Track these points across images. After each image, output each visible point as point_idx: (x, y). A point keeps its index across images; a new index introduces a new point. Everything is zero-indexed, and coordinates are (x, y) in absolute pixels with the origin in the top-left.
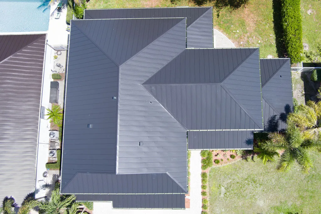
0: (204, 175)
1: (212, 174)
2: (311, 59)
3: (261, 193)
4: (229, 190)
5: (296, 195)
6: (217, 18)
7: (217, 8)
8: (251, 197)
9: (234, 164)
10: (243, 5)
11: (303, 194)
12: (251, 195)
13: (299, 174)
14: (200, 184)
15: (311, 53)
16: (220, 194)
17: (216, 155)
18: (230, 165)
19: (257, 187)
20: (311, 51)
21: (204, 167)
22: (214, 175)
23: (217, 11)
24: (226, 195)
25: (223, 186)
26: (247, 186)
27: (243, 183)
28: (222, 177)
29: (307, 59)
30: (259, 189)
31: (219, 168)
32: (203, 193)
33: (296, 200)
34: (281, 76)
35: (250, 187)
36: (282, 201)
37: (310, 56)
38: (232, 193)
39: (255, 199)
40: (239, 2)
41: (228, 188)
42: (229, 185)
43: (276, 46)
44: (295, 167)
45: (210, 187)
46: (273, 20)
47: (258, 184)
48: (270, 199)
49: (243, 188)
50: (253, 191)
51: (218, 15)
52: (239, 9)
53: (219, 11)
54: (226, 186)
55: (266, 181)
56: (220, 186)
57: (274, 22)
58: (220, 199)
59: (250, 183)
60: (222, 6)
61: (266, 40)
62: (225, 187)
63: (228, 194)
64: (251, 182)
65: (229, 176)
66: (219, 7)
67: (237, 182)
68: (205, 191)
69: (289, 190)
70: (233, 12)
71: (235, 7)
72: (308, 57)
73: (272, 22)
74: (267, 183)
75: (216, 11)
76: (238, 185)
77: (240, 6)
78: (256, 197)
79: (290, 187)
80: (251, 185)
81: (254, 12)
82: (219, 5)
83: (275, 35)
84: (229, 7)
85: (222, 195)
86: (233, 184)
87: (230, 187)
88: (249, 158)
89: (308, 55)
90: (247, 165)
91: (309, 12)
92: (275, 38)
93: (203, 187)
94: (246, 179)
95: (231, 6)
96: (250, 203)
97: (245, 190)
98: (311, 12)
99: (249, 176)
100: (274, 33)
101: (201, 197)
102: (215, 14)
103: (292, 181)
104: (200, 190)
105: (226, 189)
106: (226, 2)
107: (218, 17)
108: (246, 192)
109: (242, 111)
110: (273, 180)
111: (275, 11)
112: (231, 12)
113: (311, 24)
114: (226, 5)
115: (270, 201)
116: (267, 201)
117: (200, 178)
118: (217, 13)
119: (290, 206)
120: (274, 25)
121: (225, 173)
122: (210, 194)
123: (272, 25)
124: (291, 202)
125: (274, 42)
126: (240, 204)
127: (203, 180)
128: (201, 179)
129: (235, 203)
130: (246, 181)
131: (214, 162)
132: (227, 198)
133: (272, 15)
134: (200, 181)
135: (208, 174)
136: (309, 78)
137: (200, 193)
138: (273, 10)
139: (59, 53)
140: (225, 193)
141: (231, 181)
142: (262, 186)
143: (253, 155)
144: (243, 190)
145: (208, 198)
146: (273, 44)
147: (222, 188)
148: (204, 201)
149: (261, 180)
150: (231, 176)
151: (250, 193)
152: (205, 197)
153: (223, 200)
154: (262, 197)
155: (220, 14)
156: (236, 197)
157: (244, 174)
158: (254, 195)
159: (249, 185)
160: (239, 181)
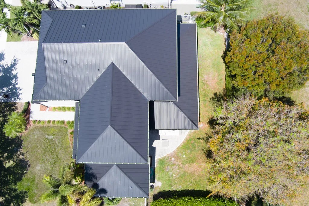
0: (63, 122)
3: (46, 168)
4: (50, 142)
6: (196, 138)
7: (206, 138)
8: (43, 159)
9: (70, 147)
12: (45, 159)
14: (57, 120)
16: (48, 135)
18: (69, 144)
19: (50, 165)
22: (62, 130)
23: (203, 138)
24: (47, 139)
26: (52, 156)
27: (54, 154)
28: (60, 137)
30: (49, 167)
31: (68, 135)
32: (49, 122)
35: (51, 159)
36: (39, 185)
38: (48, 144)
43: (169, 190)
45: (54, 127)
46: (196, 189)
47: (52, 166)
48: (41, 175)
49: (51, 153)
50: (48, 161)
51: (199, 139)
52: (206, 158)
53: (204, 140)
54: (53, 140)
55: (55, 173)
56: (54, 135)
57: (194, 190)
58: (44, 135)
59: (54, 159)
61: (176, 182)
63: (48, 141)
64: (54, 161)
65: (61, 143)
66: (208, 140)
68: (51, 123)
70: (203, 153)
71: (207, 154)
73: (193, 189)
75: (203, 137)
76: (53, 150)
78: (43, 164)
80: (52, 160)
83: (180, 190)
84: (208, 149)
85: (47, 136)
86: (55, 146)
87: (53, 143)
90: (68, 157)
92: (178, 190)
93: (54, 122)
94: (57, 156)
96: (39, 158)
97: (49, 155)
99: (59, 159)
101: (47, 120)
104: (52, 120)
105: (51, 140)
107: (197, 138)
111: (204, 191)
112: (203, 150)
115: (39, 175)
116: (40, 173)
117: (61, 120)
118: (201, 137)
119: (34, 191)
120: (190, 191)
121: (63, 139)
122: (48, 127)
123: (190, 189)
124: (37, 193)
125: (174, 189)
126: (39, 151)
127: (59, 122)
129: (40, 146)
130: (55, 156)
131: (72, 131)
132: (45, 140)
133: (201, 189)
135: (63, 126)
137: (49, 120)
138: (204, 190)
140: (48, 139)
141: (57, 144)
142: (51, 169)
144: (49, 154)
145: (46, 124)
146: (172, 187)
147: (53, 137)
148: (44, 122)
149: (56, 169)
150: (61, 144)
151: (47, 159)
152: (47, 123)
153: (43, 137)
154: (43, 169)
155: (200, 140)
156: (45, 147)
157: (62, 155)
158: (45, 162)
159: (53, 158)
160: (56, 150)
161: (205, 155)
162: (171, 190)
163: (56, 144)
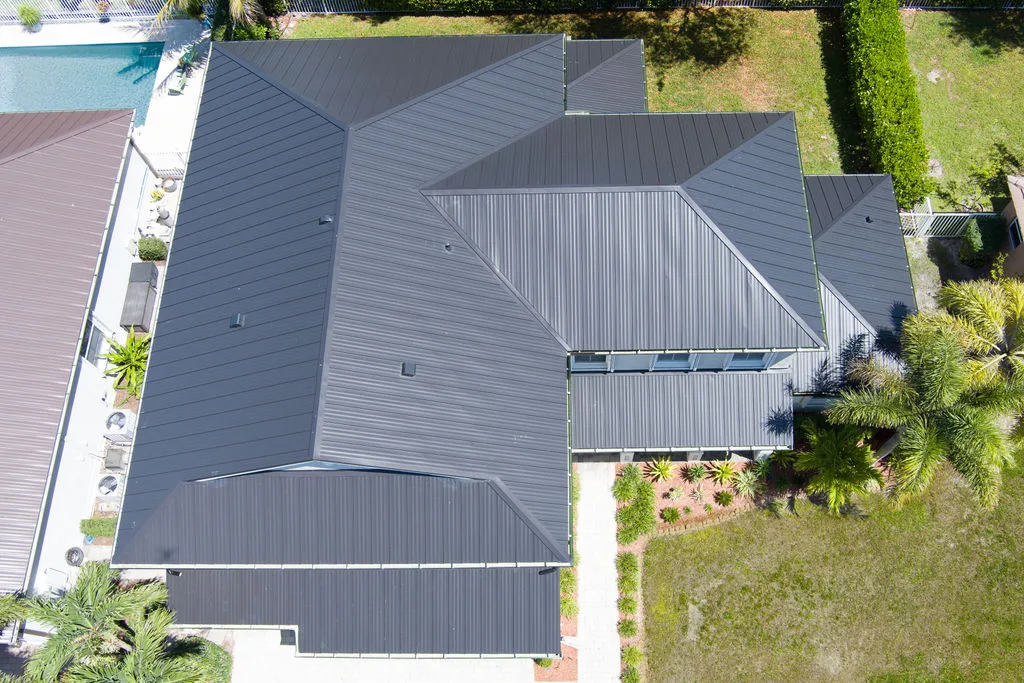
0: (625, 563)
1: (654, 559)
2: (953, 203)
3: (829, 626)
4: (714, 616)
5: (951, 632)
6: (658, 93)
7: (655, 66)
8: (795, 642)
9: (730, 524)
10: (733, 57)
11: (978, 631)
12: (793, 632)
13: (956, 560)
14: (614, 594)
15: (952, 185)
16: (685, 629)
17: (666, 496)
18: (715, 528)
19: (813, 606)
20: (952, 178)
21: (625, 535)
22: (660, 564)
23: (658, 74)
24: (704, 633)
25: (695, 603)
26: (776, 600)
27: (764, 590)
28: (690, 569)
29: (942, 203)
30: (823, 613)
31: (677, 537)
32: (625, 628)
33: (957, 653)
34: (868, 220)
35: (791, 606)
36: (907, 653)
37: (951, 193)
38: (726, 628)
39: (811, 648)
40: (722, 51)
41: (711, 610)
42: (717, 597)
44: (938, 537)
45: (647, 605)
46: (826, 96)
47: (816, 596)
48: (862, 648)
49: (764, 609)
50: (799, 619)
51: (660, 85)
52: (722, 68)
53: (662, 73)
54: (704, 601)
55: (845, 581)
56: (683, 601)
57: (829, 101)
58: (684, 649)
59: (788, 590)
60: (671, 61)
61: (811, 149)
62: (701, 605)
63: (712, 628)
64: (793, 588)
65: (715, 566)
66: (663, 62)
67: (744, 588)
68: (629, 617)
69: (928, 615)
70: (705, 76)
71: (710, 63)
72: (943, 196)
73: (824, 103)
74: (849, 589)
75: (653, 74)
76: (746, 597)
77: (725, 61)
78: (814, 641)
79: (930, 606)
80: (792, 599)
81: (768, 76)
82: (662, 58)
83: (836, 136)
84: (691, 61)
85: (692, 635)
86: (730, 593)
87: (719, 604)
88: (782, 501)
89: (943, 191)
90: (774, 530)
91: (933, 76)
92: (837, 143)
93: (625, 604)
94: (774, 577)
95: (697, 60)
96: (792, 662)
97: (772, 617)
98: (938, 76)
99: (784, 566)
100: (832, 131)
101: (615, 642)
102: (651, 80)
103: (934, 584)
104: (615, 616)
105: (705, 614)
106: (683, 52)
107: (660, 90)
108: (776, 621)
109: (753, 285)
110: (869, 581)
111: (828, 73)
112: (698, 76)
113: (942, 106)
114: (683, 58)
115: (862, 654)
116: (854, 653)
117: (613, 574)
118: (656, 80)
119: (936, 673)
120: (831, 110)
121: (699, 555)
122: (648, 631)
123: (826, 110)
124: (938, 659)
125: (836, 154)
126: (759, 664)
127: (623, 580)
128: (617, 575)
129: (739, 662)
130: (775, 585)
131: (662, 516)
132: (711, 644)
133: (823, 83)
134: (614, 585)
135: (639, 561)
136: (954, 254)
137: (615, 628)
138: (823, 72)
139: (169, 184)
140: (703, 628)
141: (720, 582)
142: (830, 602)
143: (793, 493)
144: (766, 617)
145: (638, 642)
146: (830, 159)
147: (691, 607)
148: (627, 653)
149: (827, 580)
150: (720, 564)
151: (791, 627)
152: (631, 640)
153: (696, 651)
154: (834, 642)
155: (665, 82)
156: (741, 639)
157: (764, 559)
158: (805, 635)
159: (785, 596)
160: (748, 583)
161: (712, 69)
162: (839, 164)
163: (720, 587)
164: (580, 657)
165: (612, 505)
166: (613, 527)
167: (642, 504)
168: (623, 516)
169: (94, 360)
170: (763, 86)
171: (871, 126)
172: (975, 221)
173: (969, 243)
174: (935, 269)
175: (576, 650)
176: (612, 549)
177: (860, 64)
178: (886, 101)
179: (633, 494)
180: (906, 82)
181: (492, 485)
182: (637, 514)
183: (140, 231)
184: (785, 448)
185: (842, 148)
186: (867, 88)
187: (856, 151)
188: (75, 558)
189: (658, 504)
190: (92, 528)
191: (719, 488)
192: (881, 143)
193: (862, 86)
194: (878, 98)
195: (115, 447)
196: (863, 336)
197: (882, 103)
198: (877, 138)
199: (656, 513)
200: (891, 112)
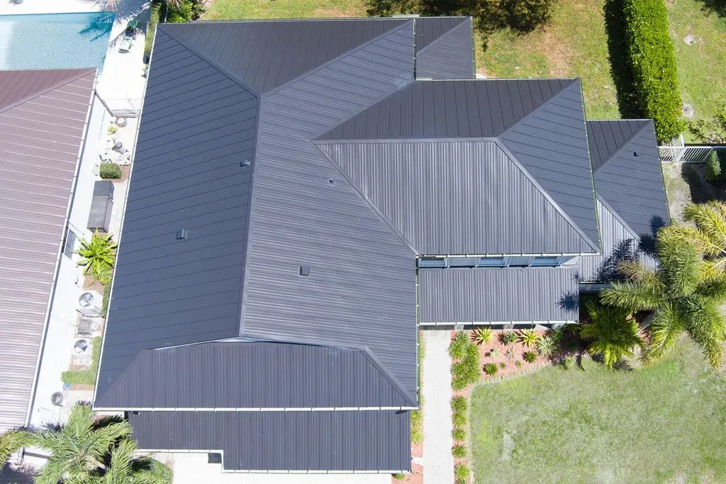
0: (458, 404)
1: (479, 401)
2: (702, 137)
3: (605, 450)
4: (522, 443)
5: (695, 454)
6: (483, 53)
7: (481, 32)
8: (580, 462)
9: (534, 375)
10: (540, 26)
11: (714, 454)
12: (579, 454)
13: (698, 402)
14: (450, 426)
15: (701, 123)
16: (501, 452)
17: (488, 355)
18: (523, 378)
19: (594, 435)
20: (701, 118)
21: (458, 383)
22: (484, 405)
23: (483, 39)
24: (515, 455)
25: (508, 433)
26: (567, 431)
27: (558, 424)
28: (505, 410)
29: (693, 136)
30: (601, 440)
31: (496, 385)
32: (458, 451)
33: (698, 470)
34: (635, 154)
35: (578, 436)
36: (662, 470)
37: (700, 129)
38: (531, 451)
39: (592, 466)
40: (531, 20)
41: (520, 438)
42: (524, 429)
43: (619, 110)
44: (685, 385)
45: (474, 435)
46: (608, 55)
47: (596, 428)
48: (629, 466)
49: (558, 437)
50: (584, 445)
51: (485, 46)
52: (531, 34)
53: (486, 38)
54: (515, 432)
55: (617, 417)
56: (499, 432)
57: (610, 59)
58: (500, 466)
59: (577, 424)
60: (493, 29)
61: (596, 96)
62: (512, 435)
63: (521, 452)
64: (580, 422)
65: (523, 406)
66: (488, 29)
67: (544, 423)
68: (461, 443)
69: (677, 442)
70: (518, 40)
71: (522, 30)
72: (695, 131)
73: (607, 60)
74: (620, 423)
75: (480, 38)
76: (545, 429)
77: (533, 29)
78: (594, 461)
79: (679, 436)
80: (579, 431)
81: (566, 40)
82: (487, 26)
83: (615, 86)
84: (508, 29)
85: (506, 456)
86: (533, 426)
87: (526, 433)
88: (571, 360)
89: (694, 128)
90: (566, 380)
91: (688, 40)
92: (616, 91)
93: (457, 434)
94: (566, 414)
95: (512, 28)
96: (578, 476)
97: (563, 443)
98: (692, 40)
99: (572, 407)
100: (612, 82)
101: (450, 461)
102: (478, 43)
103: (682, 420)
104: (451, 442)
105: (515, 441)
106: (502, 22)
107: (484, 51)
108: (567, 446)
109: (549, 208)
110: (634, 417)
111: (610, 38)
112: (512, 40)
113: (694, 63)
114: (502, 26)
115: (629, 471)
116: (623, 470)
117: (449, 412)
118: (482, 43)
120: (612, 66)
121: (512, 399)
122: (474, 453)
123: (608, 66)
125: (615, 100)
126: (554, 478)
127: (457, 417)
128: (451, 413)
129: (540, 476)
130: (566, 420)
131: (485, 370)
132: (519, 463)
133: (606, 45)
134: (450, 421)
135: (468, 402)
136: (701, 175)
137: (450, 451)
138: (607, 37)
139: (121, 121)
140: (514, 451)
141: (527, 418)
142: (606, 433)
143: (581, 353)
144: (560, 443)
145: (469, 465)
146: (611, 104)
147: (505, 436)
148: (459, 470)
149: (604, 416)
150: (527, 405)
151: (578, 451)
152: (462, 460)
153: (509, 468)
154: (609, 461)
155: (488, 44)
156: (541, 459)
157: (560, 401)
158: (587, 456)
159: (573, 428)
160: (547, 419)
161: (524, 35)
162: (618, 108)
163: (526, 421)
164: (425, 473)
165: (448, 362)
166: (449, 377)
167: (470, 361)
168: (456, 369)
169: (69, 255)
170: (562, 47)
171: (640, 80)
172: (715, 152)
173: (712, 169)
174: (687, 186)
175: (422, 467)
176: (448, 393)
177: (633, 33)
178: (651, 62)
179: (464, 354)
180: (666, 48)
181: (363, 353)
182: (466, 368)
183: (101, 157)
184: (573, 322)
185: (620, 94)
186: (638, 51)
187: (630, 97)
188: (58, 400)
189: (482, 361)
190: (70, 378)
191: (526, 350)
192: (647, 94)
193: (634, 50)
194: (645, 59)
195: (85, 318)
196: (630, 241)
197: (648, 63)
198: (645, 90)
199: (480, 367)
200: (655, 71)
